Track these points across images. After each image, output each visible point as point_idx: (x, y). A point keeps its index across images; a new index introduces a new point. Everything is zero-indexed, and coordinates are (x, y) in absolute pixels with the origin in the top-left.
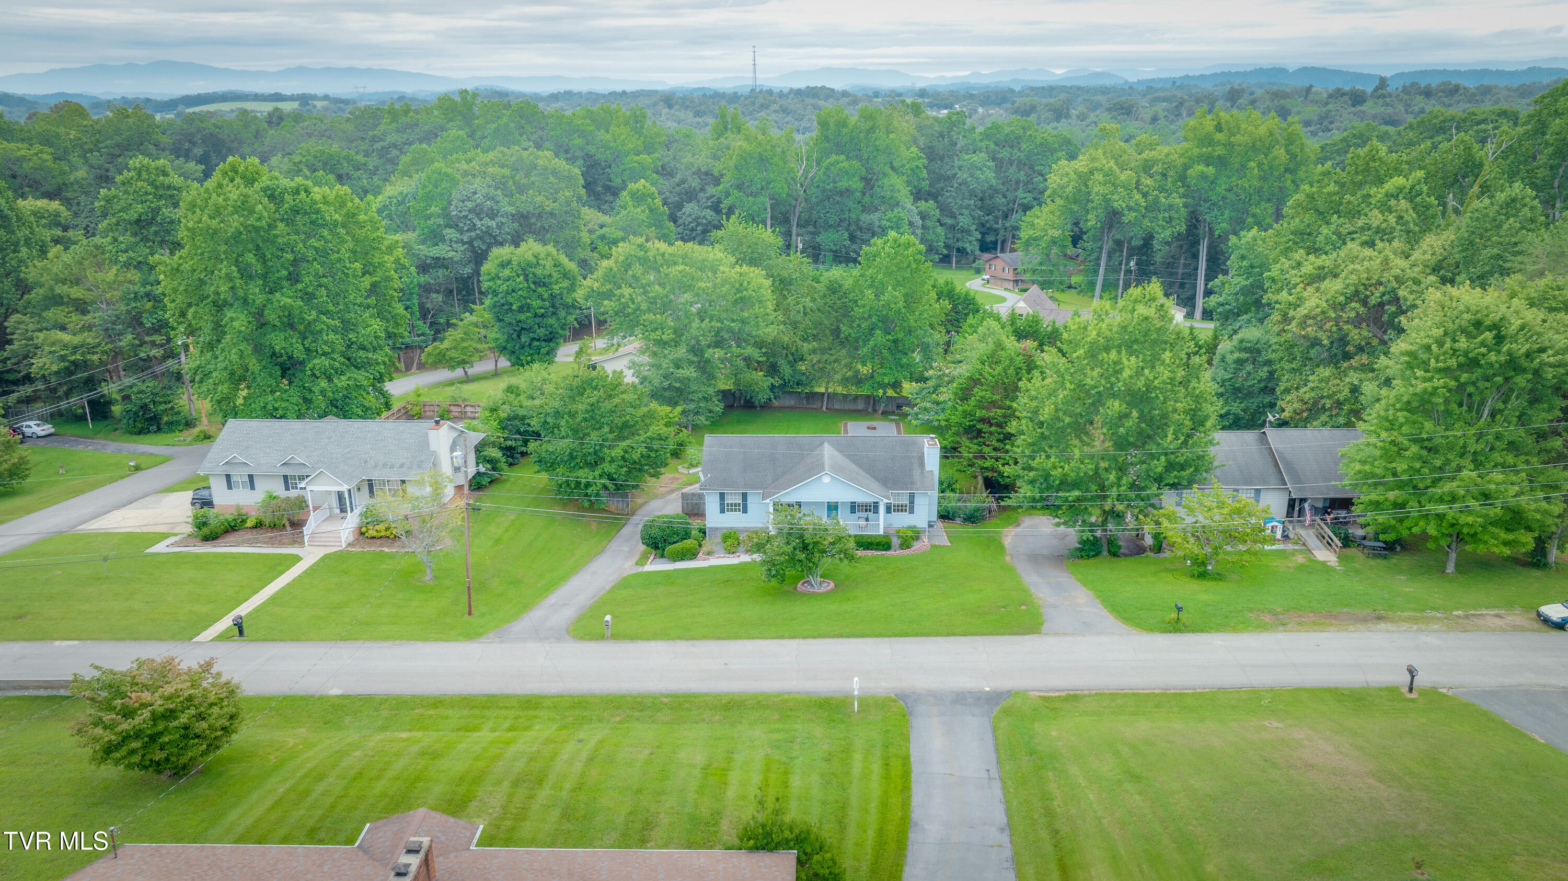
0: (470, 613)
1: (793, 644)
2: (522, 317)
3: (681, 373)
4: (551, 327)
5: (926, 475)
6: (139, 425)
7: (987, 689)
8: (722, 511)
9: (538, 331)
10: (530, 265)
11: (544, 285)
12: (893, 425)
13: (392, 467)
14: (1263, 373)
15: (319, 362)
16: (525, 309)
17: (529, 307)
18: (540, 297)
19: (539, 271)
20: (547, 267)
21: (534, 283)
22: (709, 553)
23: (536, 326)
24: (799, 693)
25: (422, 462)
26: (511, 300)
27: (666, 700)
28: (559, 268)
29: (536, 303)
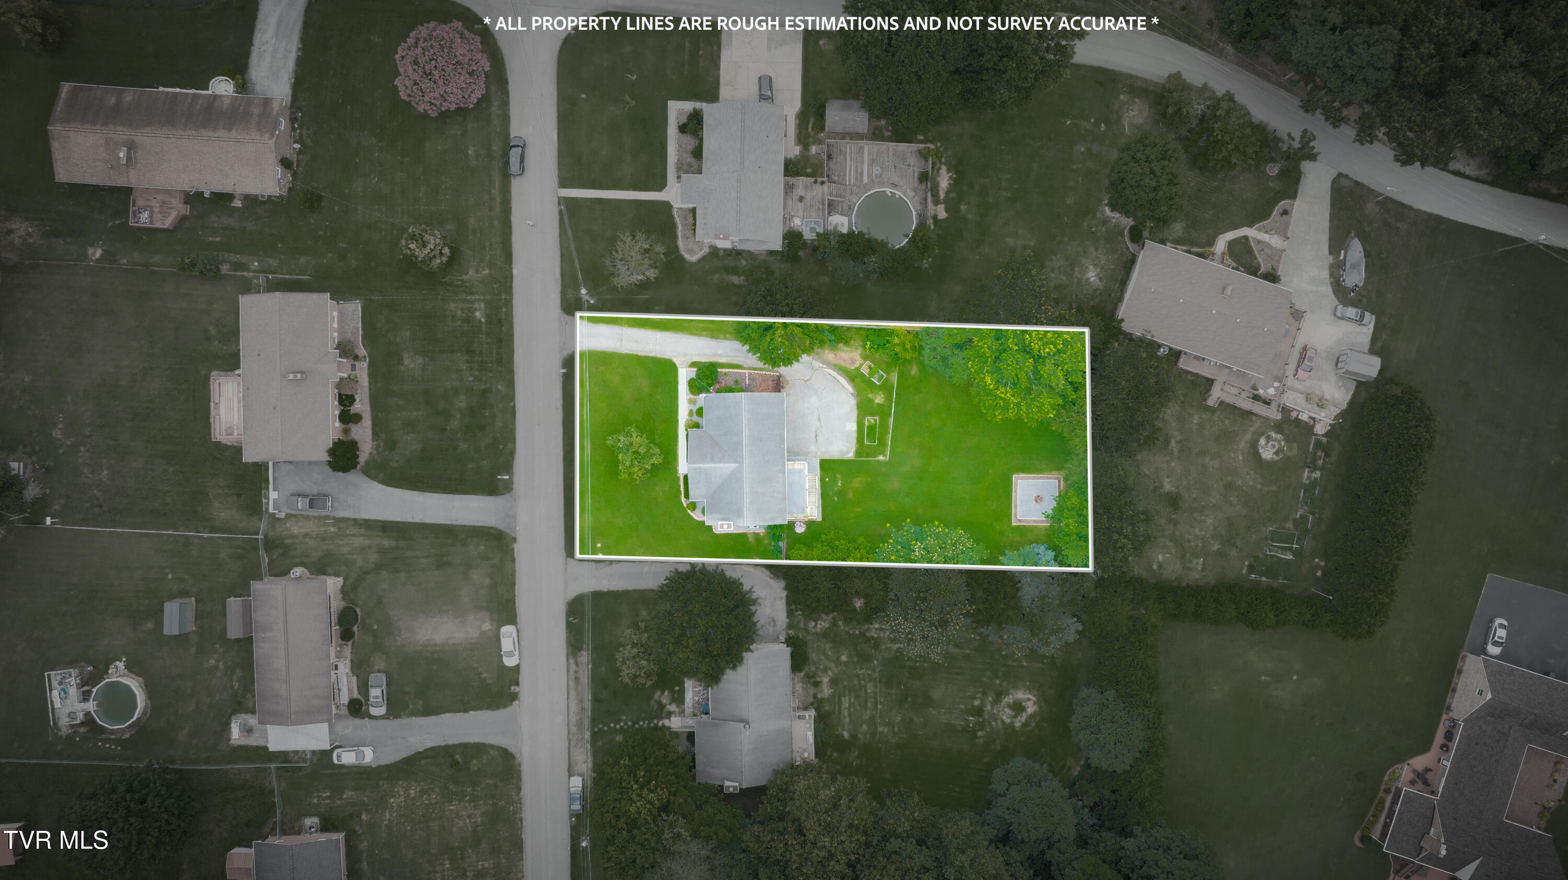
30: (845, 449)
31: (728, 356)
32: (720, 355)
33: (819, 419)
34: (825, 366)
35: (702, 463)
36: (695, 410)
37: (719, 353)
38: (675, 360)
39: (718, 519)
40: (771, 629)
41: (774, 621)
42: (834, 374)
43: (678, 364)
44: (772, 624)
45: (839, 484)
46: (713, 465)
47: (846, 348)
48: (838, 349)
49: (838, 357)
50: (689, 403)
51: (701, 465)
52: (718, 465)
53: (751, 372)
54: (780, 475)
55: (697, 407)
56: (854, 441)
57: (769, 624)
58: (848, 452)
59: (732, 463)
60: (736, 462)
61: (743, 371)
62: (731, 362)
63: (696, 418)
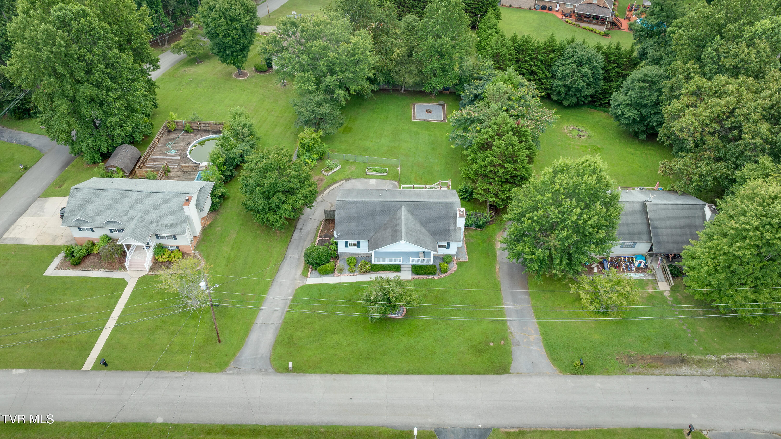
0: (220, 342)
1: (384, 379)
2: (225, 40)
3: (322, 110)
4: (243, 44)
5: (457, 230)
6: (18, 116)
7: (480, 426)
8: (347, 246)
9: (236, 47)
10: (227, 10)
11: (237, 20)
12: (441, 107)
13: (166, 226)
14: (654, 97)
15: (112, 120)
16: (227, 36)
17: (229, 35)
18: (235, 28)
19: (232, 13)
20: (237, 10)
21: (230, 20)
22: (341, 271)
23: (234, 45)
24: (387, 427)
25: (182, 223)
26: (218, 32)
27: (322, 430)
28: (244, 7)
29: (233, 32)
30: (391, 185)
32: (299, 256)
34: (322, 195)
36: (349, 268)
37: (297, 257)
38: (297, 287)
39: (455, 228)
42: (329, 190)
43: (300, 285)
46: (403, 222)
50: (341, 274)
51: (403, 231)
53: (318, 237)
55: (347, 266)
56: (385, 181)
58: (394, 184)
59: (401, 211)
61: (317, 241)
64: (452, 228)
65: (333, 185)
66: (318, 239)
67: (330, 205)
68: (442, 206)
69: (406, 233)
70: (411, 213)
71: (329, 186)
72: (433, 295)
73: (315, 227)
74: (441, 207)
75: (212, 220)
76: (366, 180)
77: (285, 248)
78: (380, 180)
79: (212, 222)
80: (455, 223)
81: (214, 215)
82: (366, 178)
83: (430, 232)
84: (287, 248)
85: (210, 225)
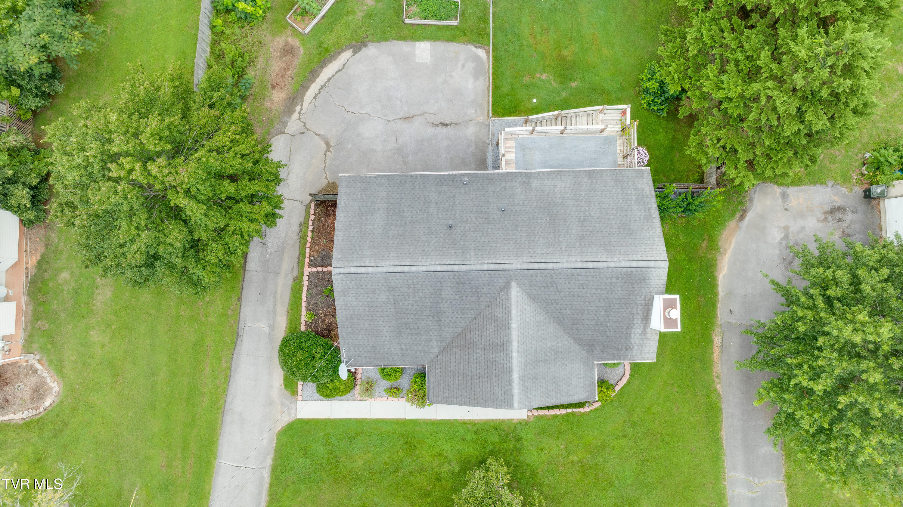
5: (649, 335)
22: (369, 387)
30: (471, 65)
31: (274, 312)
32: (272, 327)
33: (407, 119)
34: (298, 108)
35: (510, 372)
36: (385, 384)
37: (266, 329)
38: (280, 426)
39: (644, 332)
40: (849, 217)
41: (832, 211)
42: (314, 88)
43: (286, 419)
44: (839, 215)
45: (544, 77)
46: (515, 345)
47: (260, 64)
48: (262, 83)
49: (279, 80)
50: (371, 396)
51: (516, 376)
52: (515, 335)
53: (307, 260)
54: (535, 183)
55: (379, 377)
56: (454, 47)
57: (839, 220)
58: (477, 58)
59: (509, 299)
60: (507, 287)
61: (306, 278)
62: (286, 305)
63: (405, 382)
64: (637, 330)
65: (322, 67)
66: (306, 273)
67: (324, 145)
68: (617, 278)
69: (523, 378)
70: (534, 298)
71: (313, 74)
72: (575, 458)
73: (296, 228)
74: (614, 280)
75: (41, 249)
76: (403, 47)
77: (234, 299)
78: (441, 46)
79: (43, 256)
80: (647, 317)
81: (42, 232)
82: (403, 38)
83: (579, 341)
84: (239, 300)
85: (41, 264)
